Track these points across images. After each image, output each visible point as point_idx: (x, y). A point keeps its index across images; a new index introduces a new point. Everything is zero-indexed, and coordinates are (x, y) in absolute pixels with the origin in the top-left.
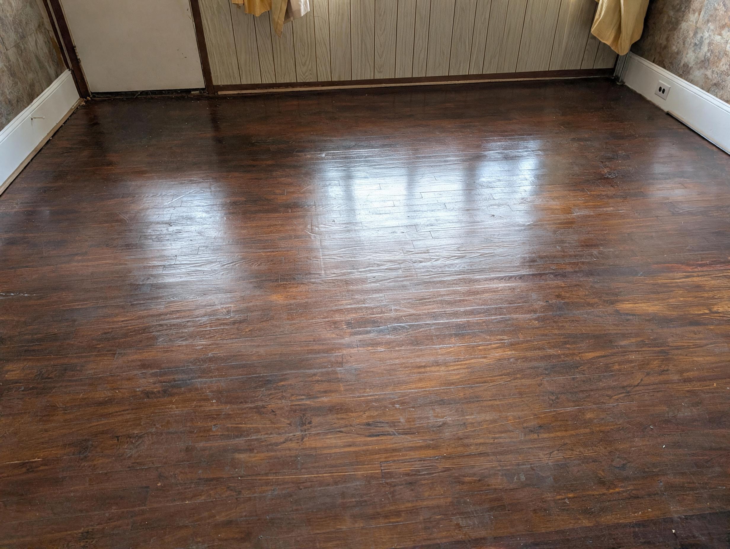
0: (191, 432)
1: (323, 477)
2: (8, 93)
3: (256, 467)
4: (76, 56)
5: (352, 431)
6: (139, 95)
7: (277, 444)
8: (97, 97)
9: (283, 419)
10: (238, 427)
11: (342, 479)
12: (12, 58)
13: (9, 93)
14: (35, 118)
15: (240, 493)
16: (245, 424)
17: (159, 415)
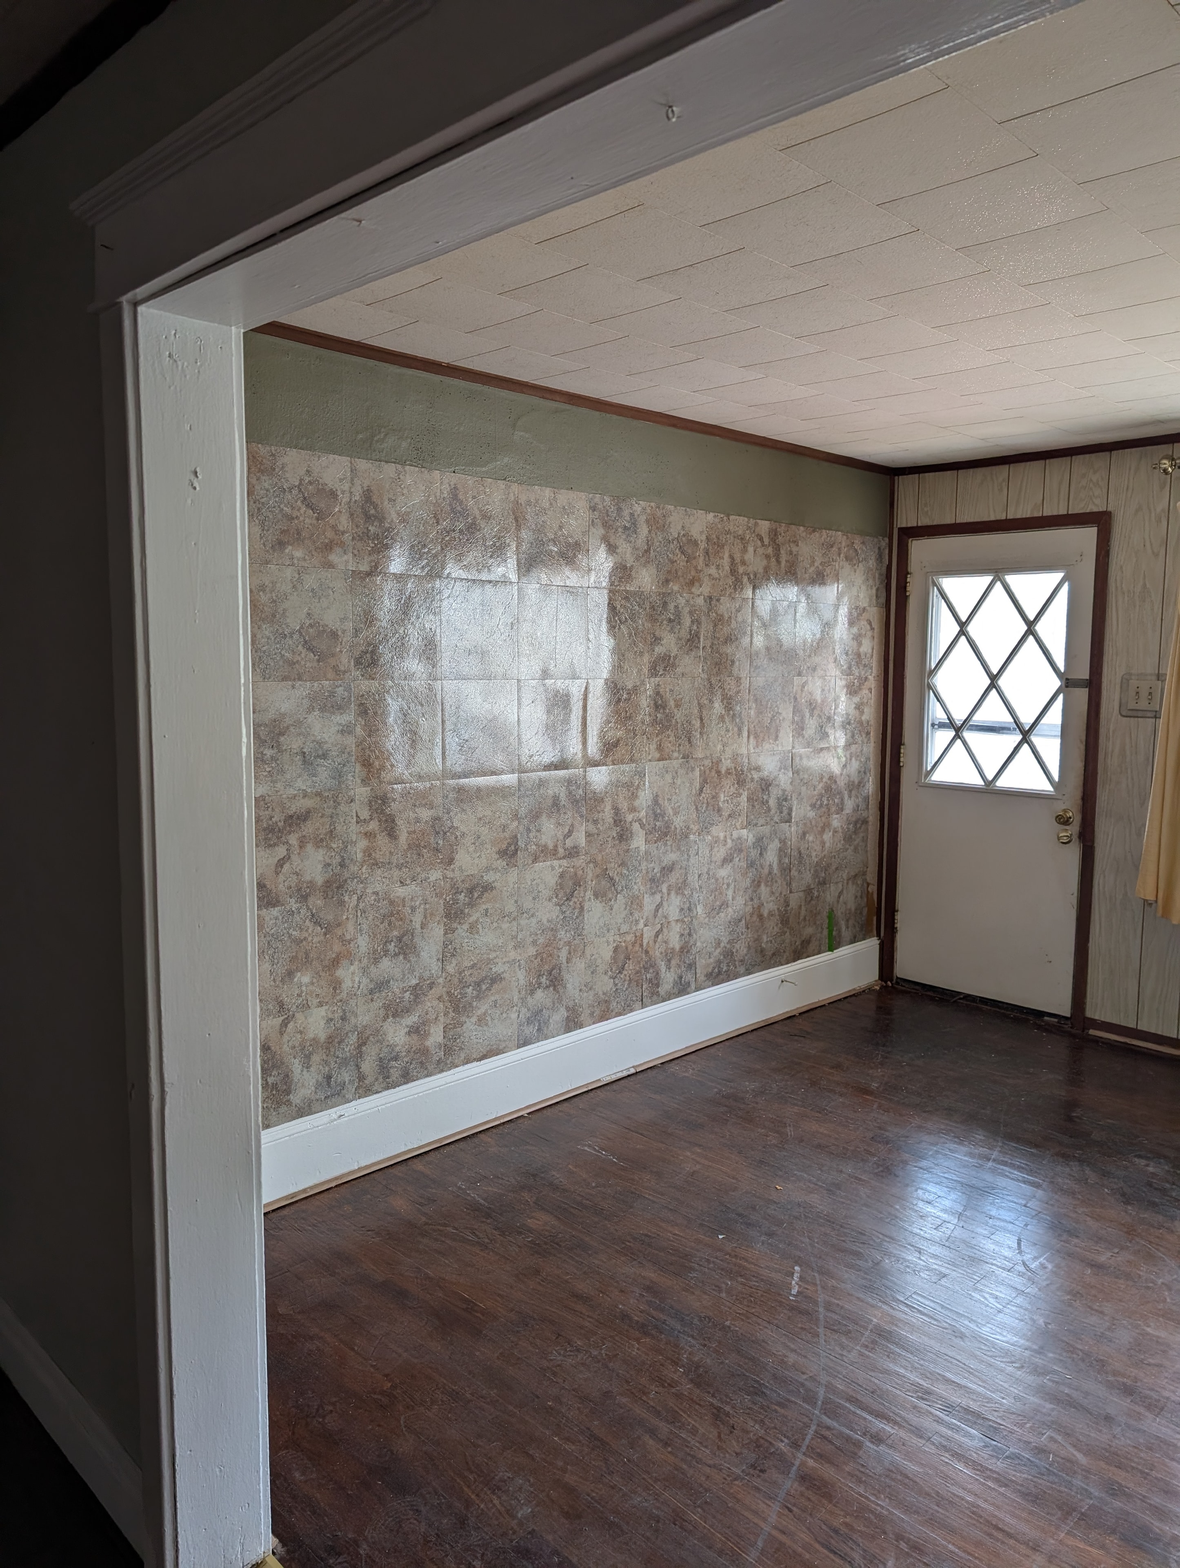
0: (627, 1382)
1: (714, 1534)
2: (765, 940)
3: (654, 1464)
4: (894, 923)
5: (806, 1520)
6: (960, 999)
7: (700, 1461)
8: (902, 986)
9: (735, 1444)
10: (678, 1413)
11: (733, 1555)
12: (793, 904)
13: (767, 942)
14: (786, 981)
15: (611, 1473)
16: (689, 1416)
17: (615, 1344)
